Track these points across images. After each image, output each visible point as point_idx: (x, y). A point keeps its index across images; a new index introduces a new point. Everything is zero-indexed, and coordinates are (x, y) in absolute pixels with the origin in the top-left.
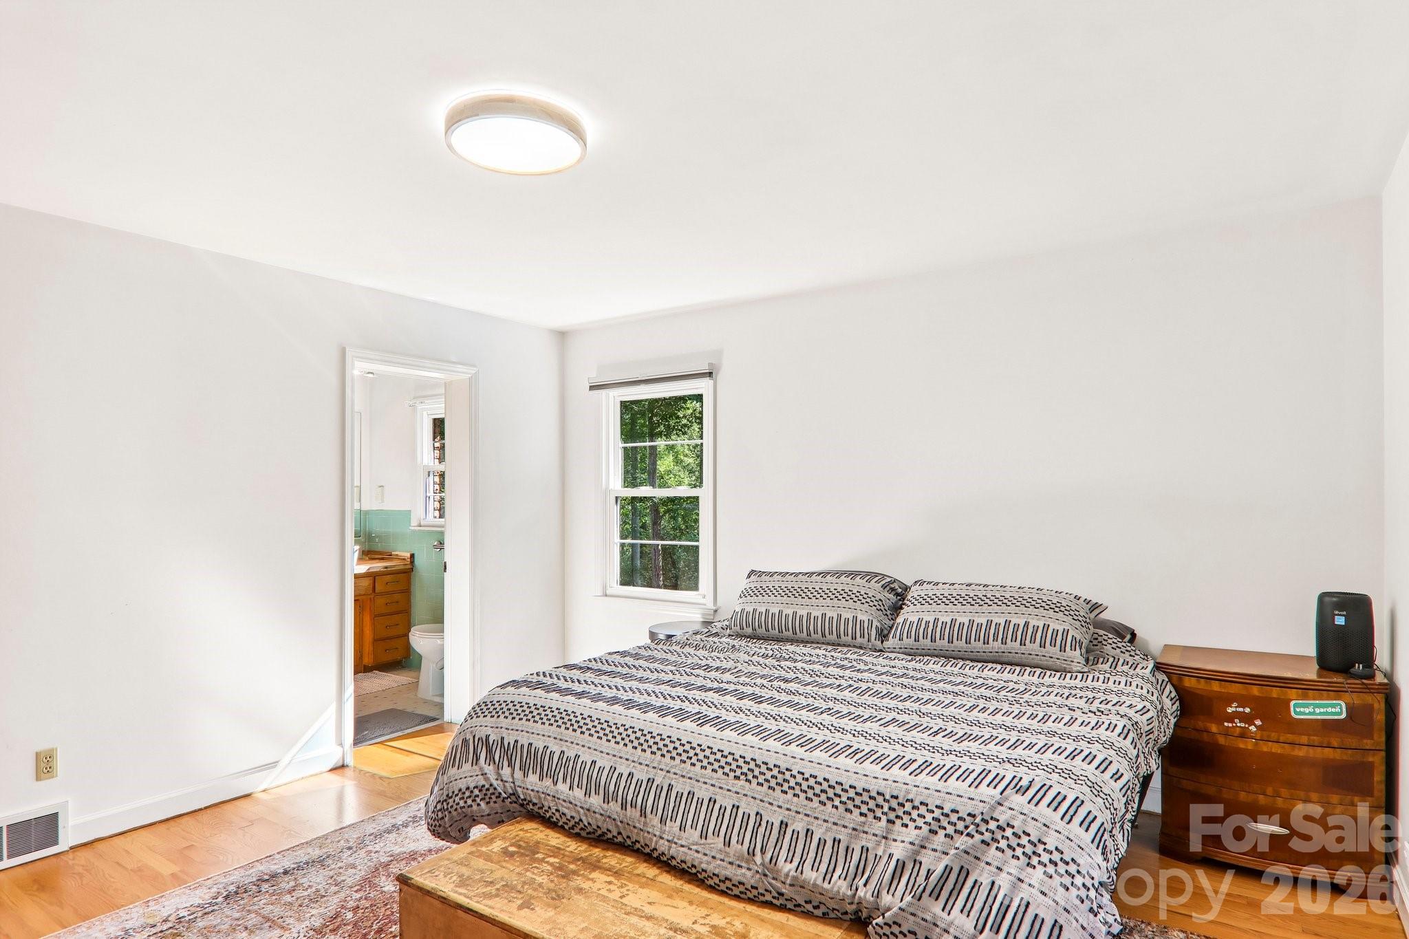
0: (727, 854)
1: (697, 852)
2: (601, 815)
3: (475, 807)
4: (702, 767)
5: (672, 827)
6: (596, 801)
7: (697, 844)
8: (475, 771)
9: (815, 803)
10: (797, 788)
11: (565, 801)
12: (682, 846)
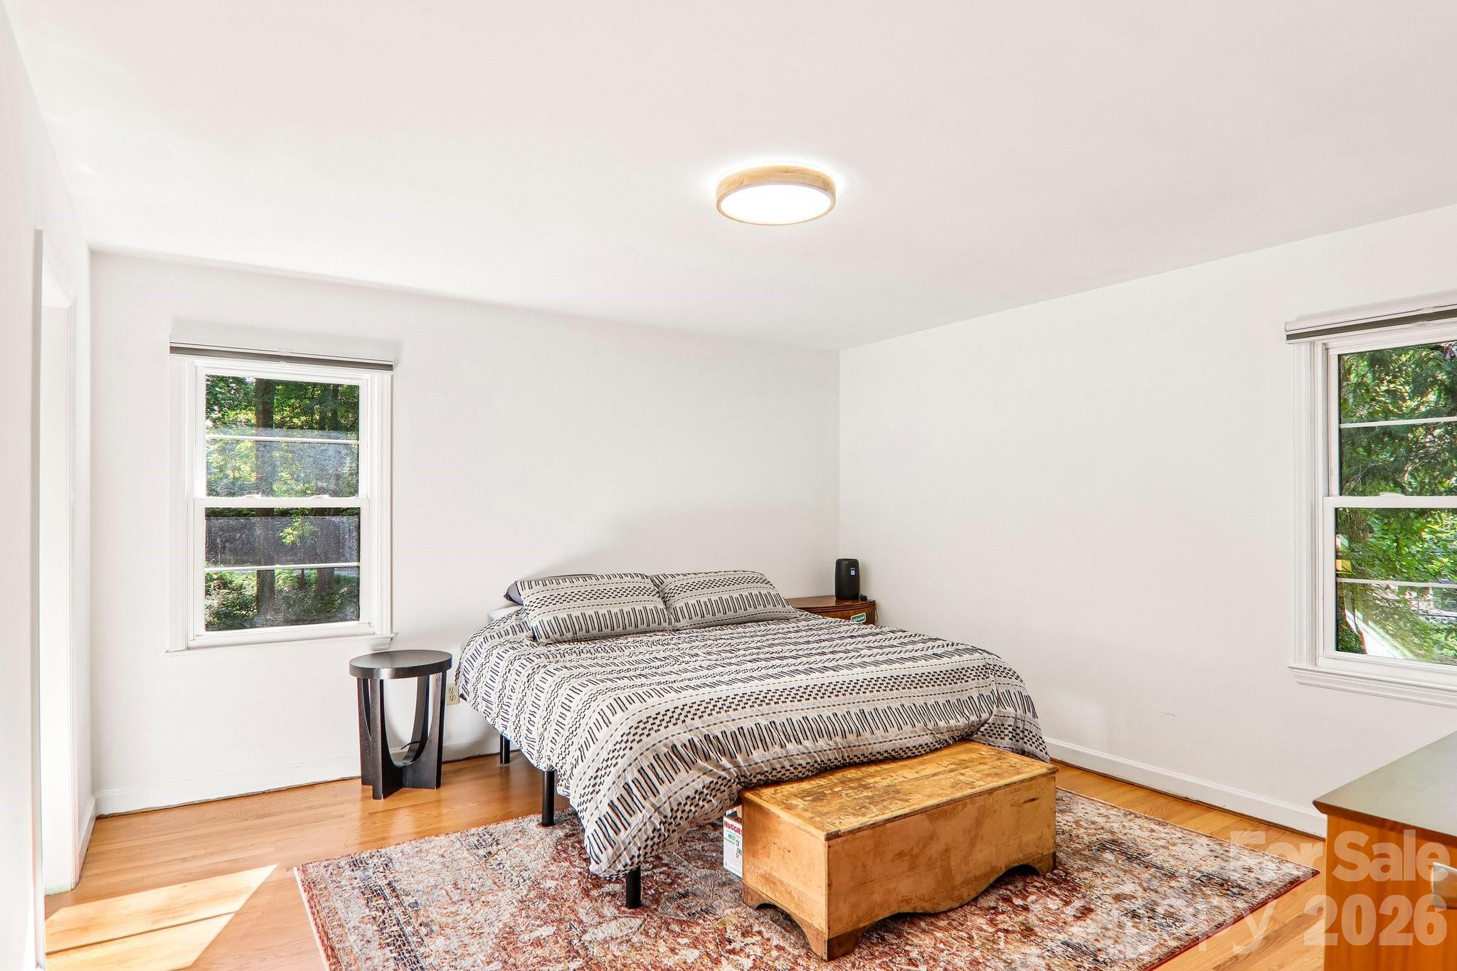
0: (916, 732)
1: (901, 739)
2: (830, 750)
3: (706, 806)
4: (870, 692)
5: (879, 733)
6: (822, 743)
7: (898, 735)
8: (693, 775)
9: (931, 688)
10: (920, 682)
11: (798, 755)
12: (890, 741)
